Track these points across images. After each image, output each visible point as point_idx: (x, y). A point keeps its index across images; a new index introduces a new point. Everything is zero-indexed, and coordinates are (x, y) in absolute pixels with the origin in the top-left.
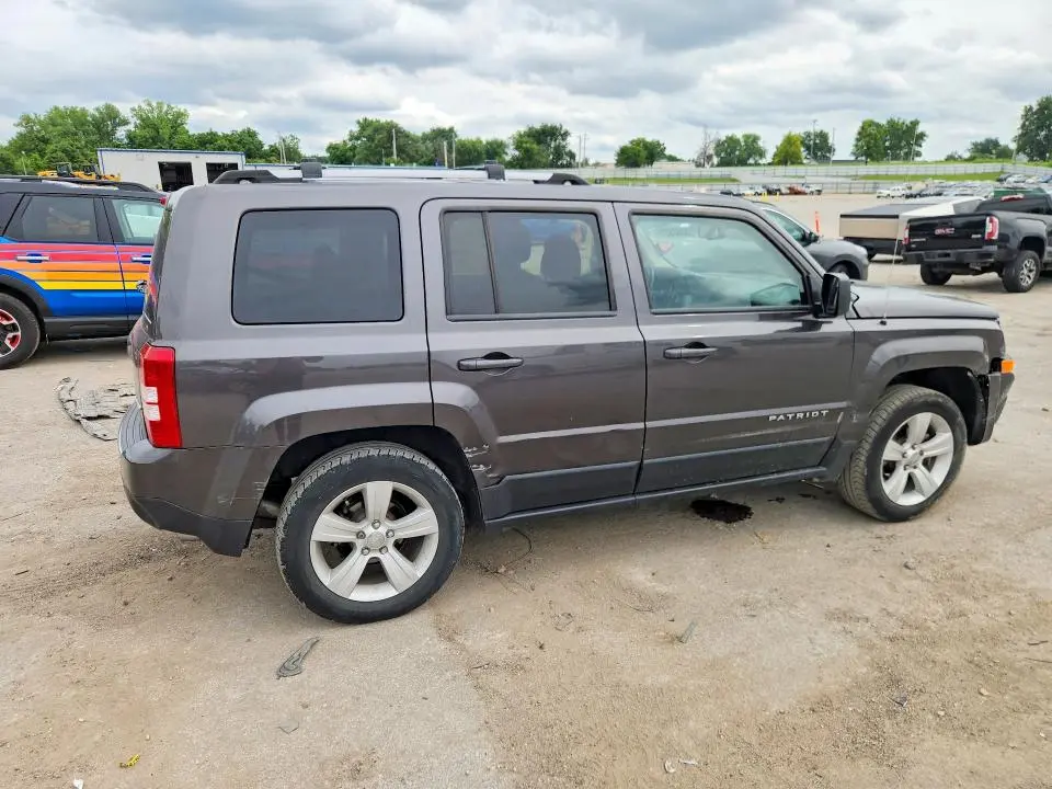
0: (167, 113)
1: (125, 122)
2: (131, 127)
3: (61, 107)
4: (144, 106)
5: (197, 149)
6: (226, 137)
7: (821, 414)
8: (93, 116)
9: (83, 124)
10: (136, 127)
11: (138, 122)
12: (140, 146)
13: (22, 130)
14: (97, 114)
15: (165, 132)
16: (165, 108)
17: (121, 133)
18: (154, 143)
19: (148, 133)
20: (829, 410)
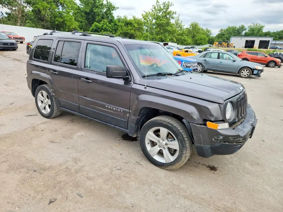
0: (258, 27)
1: (245, 30)
2: (247, 31)
3: (230, 26)
4: (252, 25)
5: (264, 36)
6: (274, 33)
7: (121, 111)
8: (238, 28)
9: (234, 30)
10: (248, 31)
11: (249, 29)
12: (248, 36)
13: (220, 32)
14: (239, 28)
15: (256, 32)
16: (258, 25)
17: (244, 33)
18: (252, 35)
19: (251, 32)
20: (123, 111)
